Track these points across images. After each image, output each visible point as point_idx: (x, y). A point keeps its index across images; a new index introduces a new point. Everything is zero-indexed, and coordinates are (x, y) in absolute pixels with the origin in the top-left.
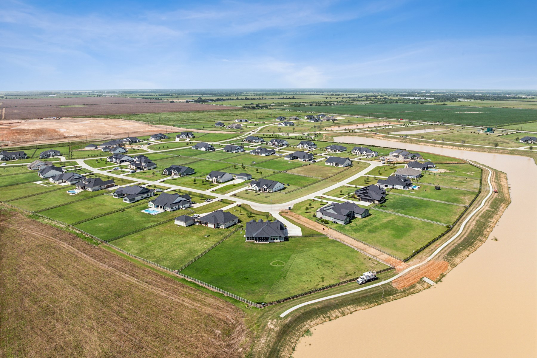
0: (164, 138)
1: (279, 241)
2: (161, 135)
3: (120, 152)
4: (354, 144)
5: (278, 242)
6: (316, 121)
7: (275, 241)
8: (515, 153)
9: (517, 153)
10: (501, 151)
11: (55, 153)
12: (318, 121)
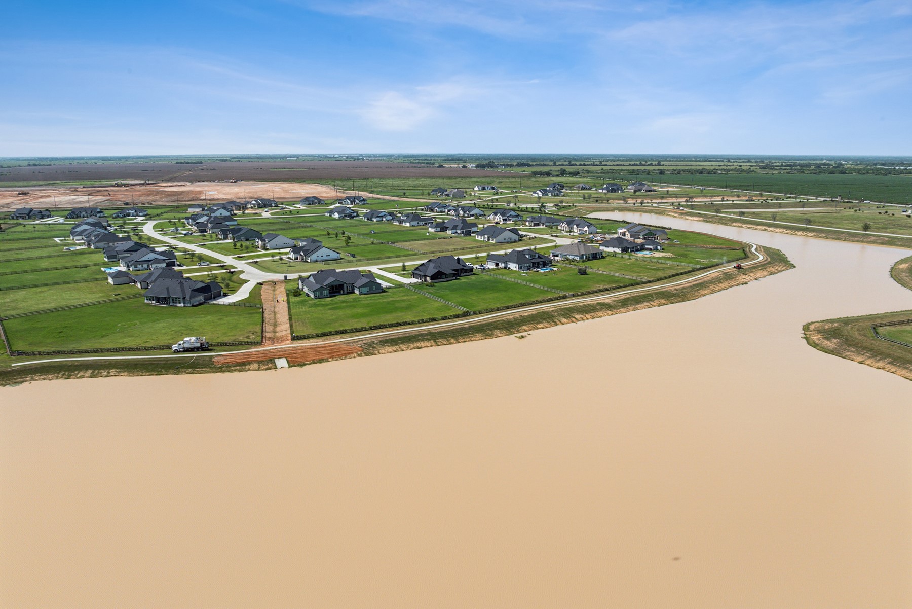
0: (319, 204)
1: (182, 305)
2: (313, 199)
3: (221, 214)
4: (597, 219)
5: (181, 307)
6: (612, 192)
7: (178, 305)
8: (898, 243)
9: (900, 244)
10: (872, 238)
11: (136, 212)
12: (615, 192)
